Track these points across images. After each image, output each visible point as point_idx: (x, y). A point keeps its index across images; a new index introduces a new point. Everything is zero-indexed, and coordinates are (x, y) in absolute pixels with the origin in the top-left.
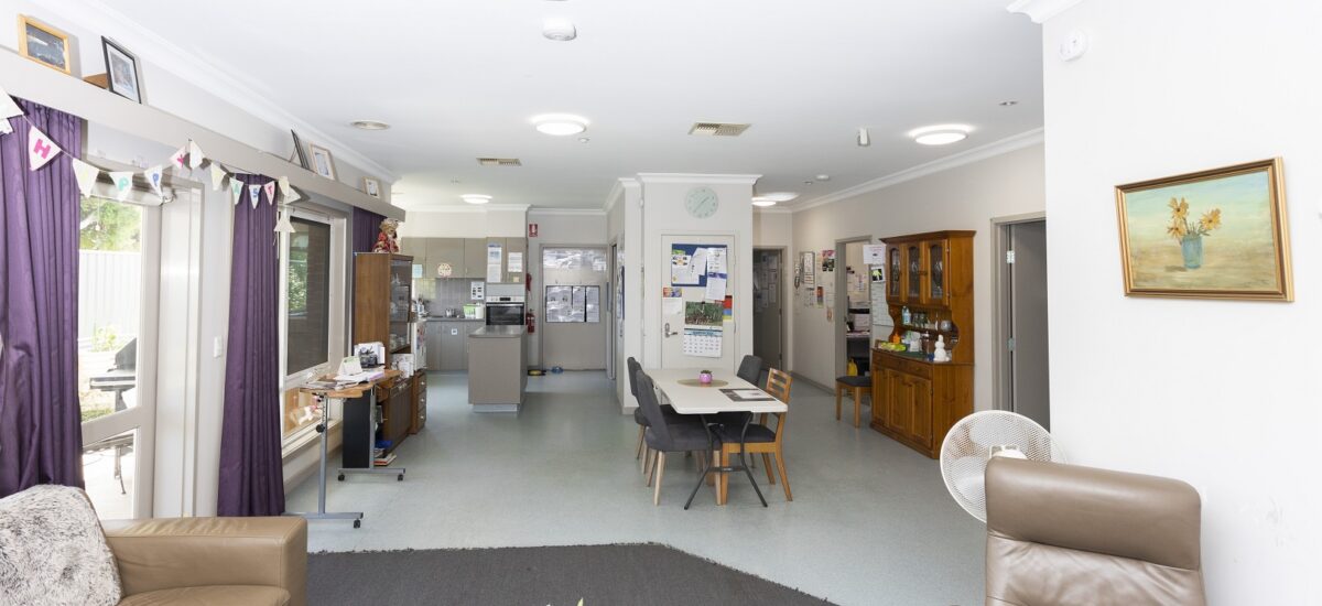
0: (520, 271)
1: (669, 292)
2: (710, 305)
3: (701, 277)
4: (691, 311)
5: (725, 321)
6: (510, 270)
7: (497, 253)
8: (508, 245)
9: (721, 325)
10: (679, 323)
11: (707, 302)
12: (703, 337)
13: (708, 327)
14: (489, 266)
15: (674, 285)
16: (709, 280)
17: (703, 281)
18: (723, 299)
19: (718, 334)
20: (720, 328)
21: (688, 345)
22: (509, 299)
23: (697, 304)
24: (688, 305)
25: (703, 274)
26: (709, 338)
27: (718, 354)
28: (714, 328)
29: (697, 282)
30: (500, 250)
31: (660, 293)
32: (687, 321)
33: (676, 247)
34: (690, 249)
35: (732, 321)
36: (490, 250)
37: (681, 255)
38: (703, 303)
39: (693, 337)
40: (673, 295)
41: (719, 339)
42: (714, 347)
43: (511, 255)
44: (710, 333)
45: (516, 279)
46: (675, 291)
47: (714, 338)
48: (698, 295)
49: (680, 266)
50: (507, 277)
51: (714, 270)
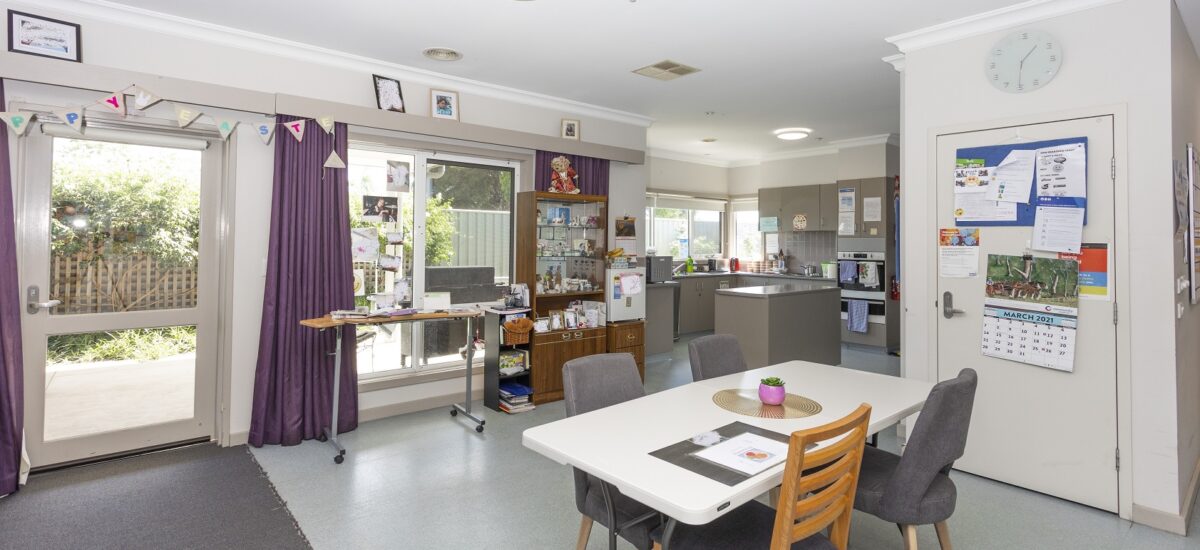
0: (879, 219)
1: (952, 237)
2: (1045, 262)
3: (1020, 205)
4: (998, 272)
5: (1082, 296)
6: (866, 219)
7: (850, 199)
8: (862, 188)
9: (1075, 304)
10: (972, 295)
11: (1035, 255)
12: (1029, 326)
13: (1041, 307)
14: (840, 214)
15: (959, 224)
16: (1041, 213)
17: (1026, 215)
18: (1077, 250)
19: (1064, 322)
20: (1074, 311)
21: (992, 337)
22: (865, 256)
23: (1013, 259)
24: (994, 262)
25: (1025, 200)
26: (1042, 328)
27: (1066, 363)
28: (1055, 308)
29: (1013, 217)
30: (852, 195)
31: (935, 237)
32: (991, 290)
33: (963, 154)
34: (992, 156)
35: (1108, 297)
36: (841, 195)
37: (974, 169)
38: (1027, 258)
39: (1004, 323)
40: (961, 242)
41: (1067, 332)
42: (1055, 348)
43: (866, 200)
44: (1046, 319)
45: (874, 231)
46: (963, 234)
47: (1054, 330)
48: (1014, 243)
49: (972, 187)
50: (862, 228)
51: (1052, 192)
